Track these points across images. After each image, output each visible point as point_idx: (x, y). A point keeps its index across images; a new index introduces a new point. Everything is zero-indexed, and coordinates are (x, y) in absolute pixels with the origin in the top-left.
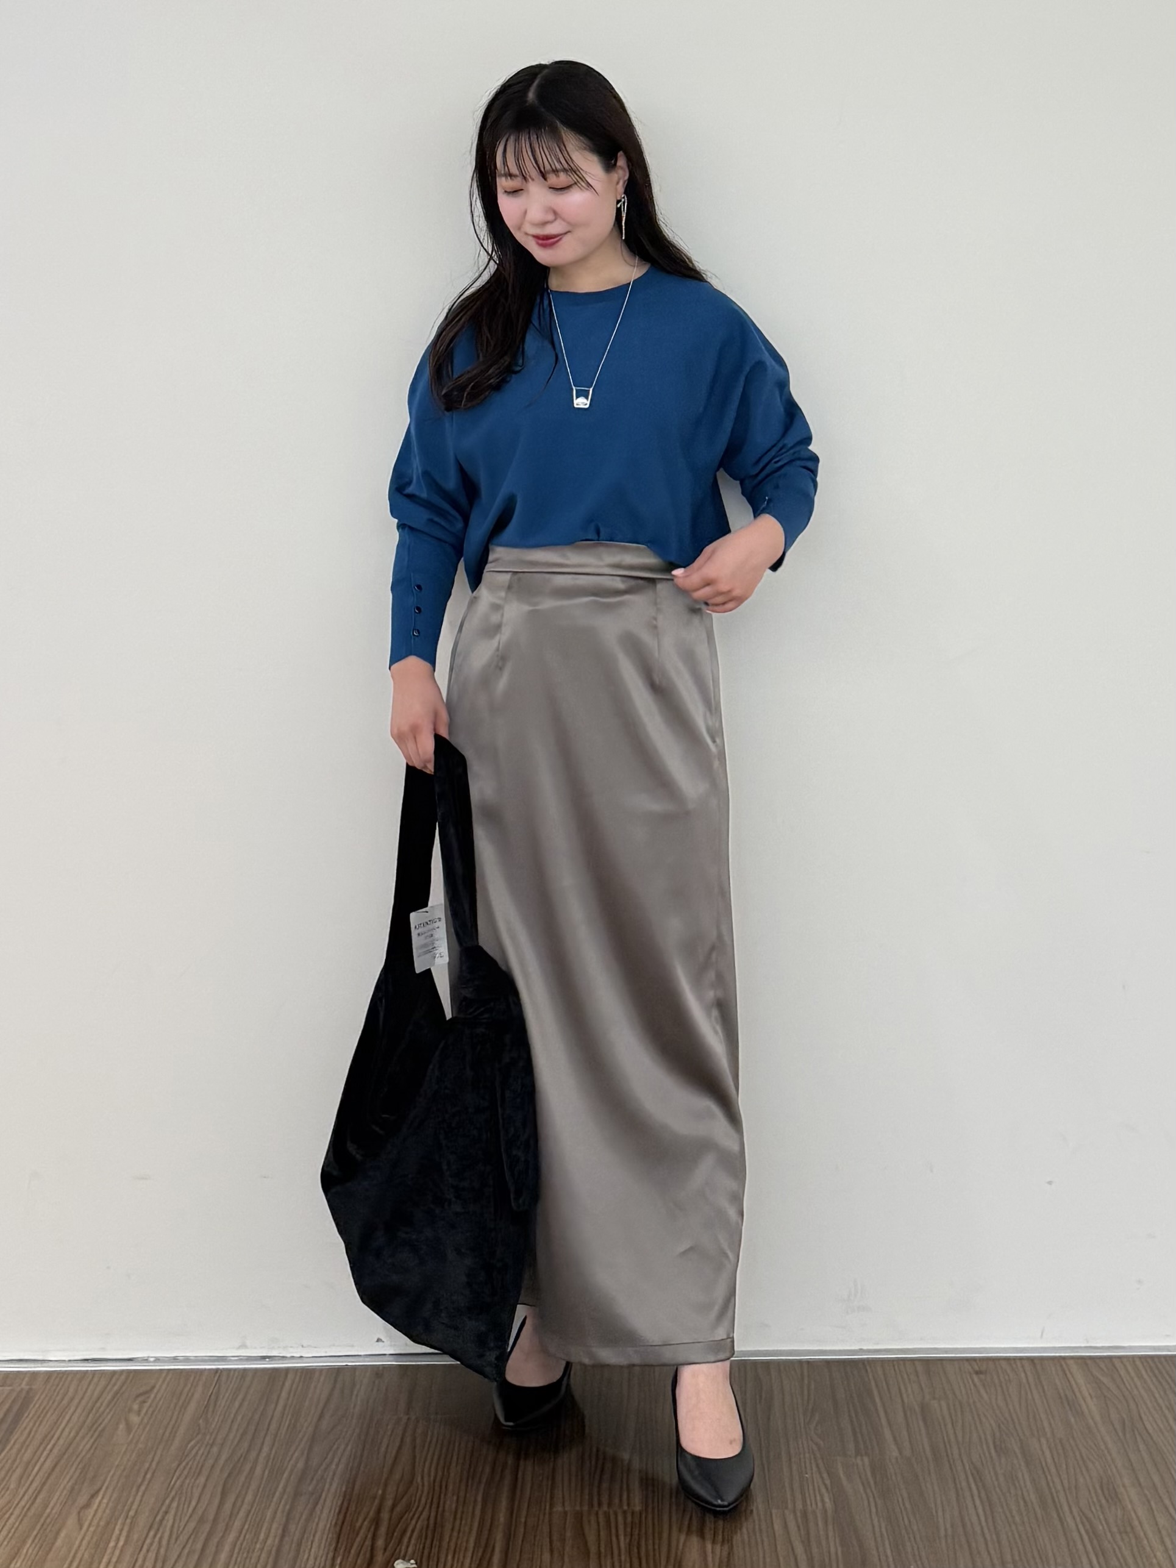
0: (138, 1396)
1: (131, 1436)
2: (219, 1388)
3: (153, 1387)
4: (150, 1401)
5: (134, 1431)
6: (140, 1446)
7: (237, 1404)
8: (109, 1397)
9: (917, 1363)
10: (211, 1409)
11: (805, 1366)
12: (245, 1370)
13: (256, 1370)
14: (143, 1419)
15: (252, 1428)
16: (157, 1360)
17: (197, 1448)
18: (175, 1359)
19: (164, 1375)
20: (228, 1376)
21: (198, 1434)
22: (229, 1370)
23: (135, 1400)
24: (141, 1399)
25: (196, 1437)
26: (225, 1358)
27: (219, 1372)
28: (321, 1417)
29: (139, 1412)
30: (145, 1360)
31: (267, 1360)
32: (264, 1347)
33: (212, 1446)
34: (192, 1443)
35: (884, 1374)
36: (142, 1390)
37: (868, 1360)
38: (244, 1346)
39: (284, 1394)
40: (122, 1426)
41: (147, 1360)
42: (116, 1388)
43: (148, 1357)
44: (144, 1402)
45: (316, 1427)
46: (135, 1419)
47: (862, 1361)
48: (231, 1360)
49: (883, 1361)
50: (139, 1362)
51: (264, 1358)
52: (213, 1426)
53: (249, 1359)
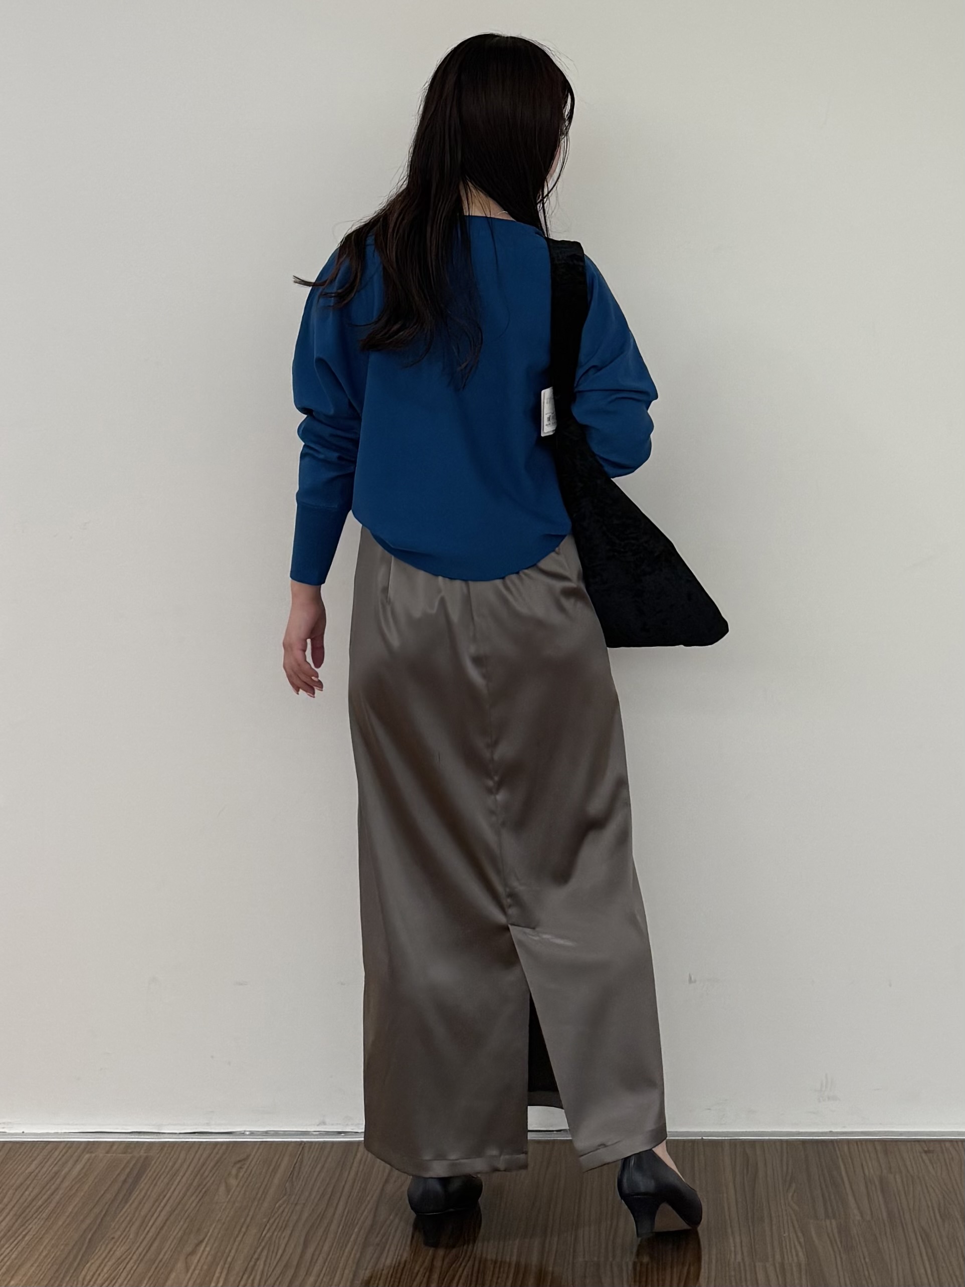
0: (235, 1163)
1: (229, 1196)
2: (302, 1158)
3: (248, 1157)
4: (246, 1167)
5: (232, 1191)
6: (237, 1204)
7: (318, 1169)
8: (212, 1164)
9: (876, 1143)
10: (296, 1174)
11: (785, 1146)
12: (324, 1142)
13: (333, 1143)
14: (239, 1182)
15: (330, 1190)
16: (252, 1133)
17: (284, 1206)
18: (266, 1133)
19: (257, 1146)
20: (310, 1147)
21: (285, 1195)
22: (311, 1142)
23: (233, 1167)
24: (238, 1165)
25: (283, 1197)
26: (306, 1133)
27: (303, 1143)
28: (387, 1181)
29: (237, 1176)
30: (242, 1134)
31: (343, 1134)
32: (340, 1124)
33: (296, 1204)
34: (280, 1202)
35: (850, 1152)
36: (238, 1159)
37: (836, 1141)
38: (324, 1123)
39: (355, 1164)
40: (222, 1188)
41: (243, 1133)
42: (218, 1156)
43: (245, 1131)
44: (241, 1168)
45: (383, 1190)
46: (233, 1182)
47: (832, 1141)
48: (313, 1135)
49: (848, 1141)
50: (238, 1135)
51: (340, 1133)
52: (297, 1189)
53: (328, 1133)
